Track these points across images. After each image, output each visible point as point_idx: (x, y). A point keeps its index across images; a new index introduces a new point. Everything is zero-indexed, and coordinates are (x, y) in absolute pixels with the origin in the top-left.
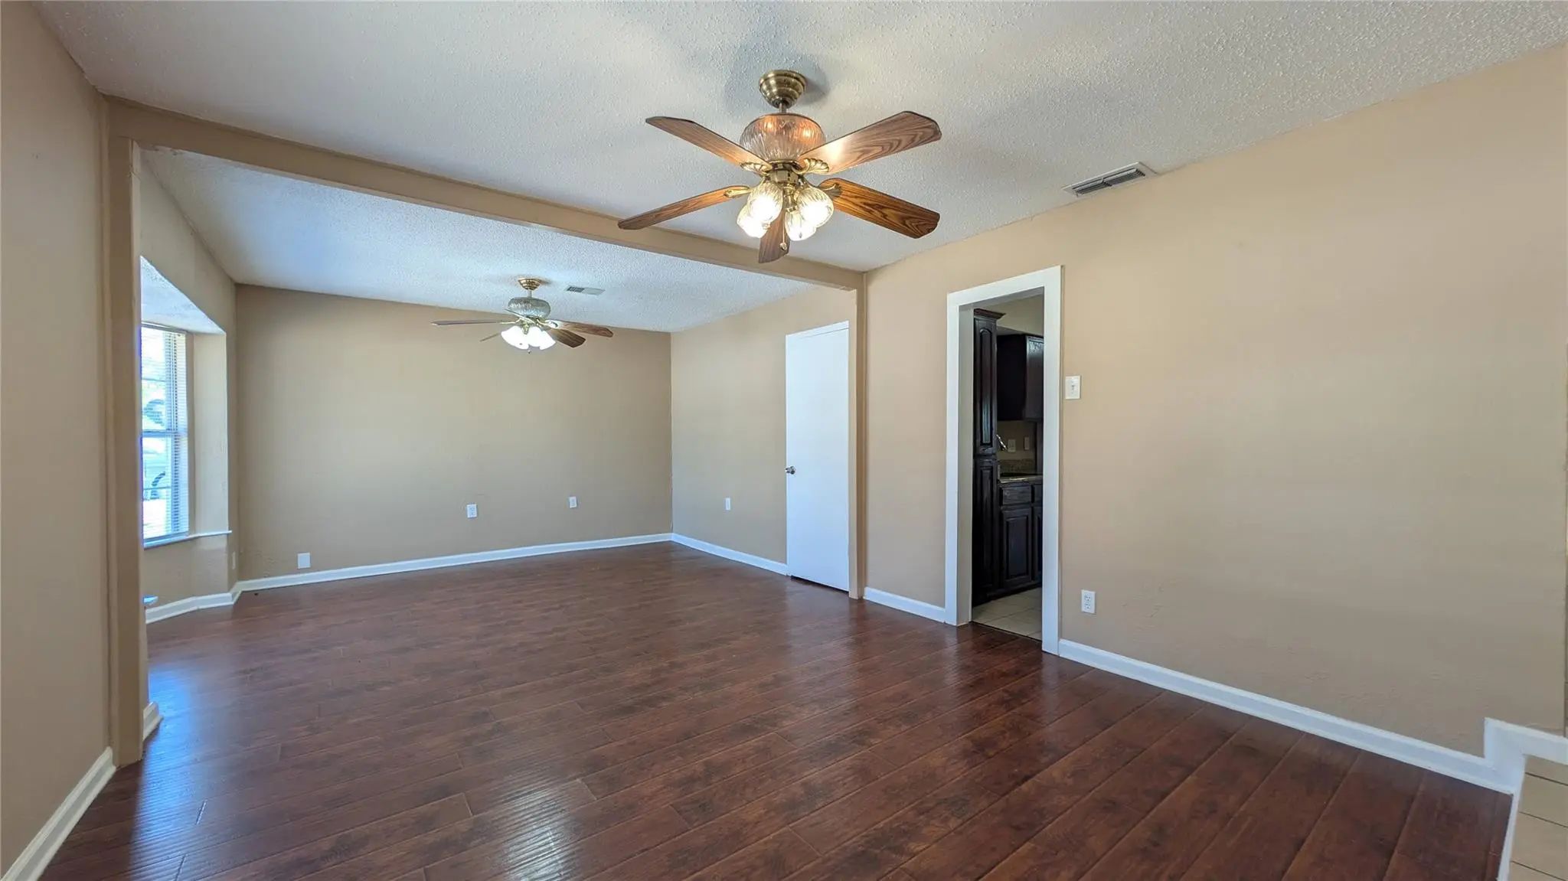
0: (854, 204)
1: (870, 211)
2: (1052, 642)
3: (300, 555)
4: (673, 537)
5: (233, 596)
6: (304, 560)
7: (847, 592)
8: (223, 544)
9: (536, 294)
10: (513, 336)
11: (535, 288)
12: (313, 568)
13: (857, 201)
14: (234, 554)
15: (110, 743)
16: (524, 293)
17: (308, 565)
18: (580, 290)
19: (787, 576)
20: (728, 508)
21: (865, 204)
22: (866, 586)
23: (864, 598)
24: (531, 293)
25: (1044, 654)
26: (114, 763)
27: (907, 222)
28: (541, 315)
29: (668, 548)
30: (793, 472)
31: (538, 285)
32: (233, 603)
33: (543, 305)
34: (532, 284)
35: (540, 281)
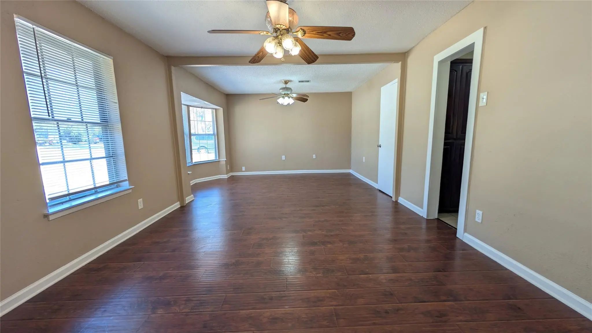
0: (313, 34)
1: (322, 35)
2: (461, 234)
3: (243, 167)
4: (351, 171)
5: (227, 176)
6: (244, 169)
7: (392, 197)
8: (224, 163)
9: (288, 86)
10: (281, 101)
11: (287, 84)
12: (246, 171)
13: (314, 32)
14: (228, 166)
15: (179, 201)
16: (284, 86)
17: (244, 170)
18: (303, 82)
19: (378, 189)
20: (364, 161)
21: (318, 33)
22: (399, 196)
23: (398, 201)
24: (286, 85)
25: (457, 238)
26: (180, 205)
27: (341, 35)
28: (289, 93)
29: (349, 175)
30: (380, 147)
31: (288, 82)
32: (227, 178)
33: (289, 89)
34: (286, 82)
35: (289, 81)
